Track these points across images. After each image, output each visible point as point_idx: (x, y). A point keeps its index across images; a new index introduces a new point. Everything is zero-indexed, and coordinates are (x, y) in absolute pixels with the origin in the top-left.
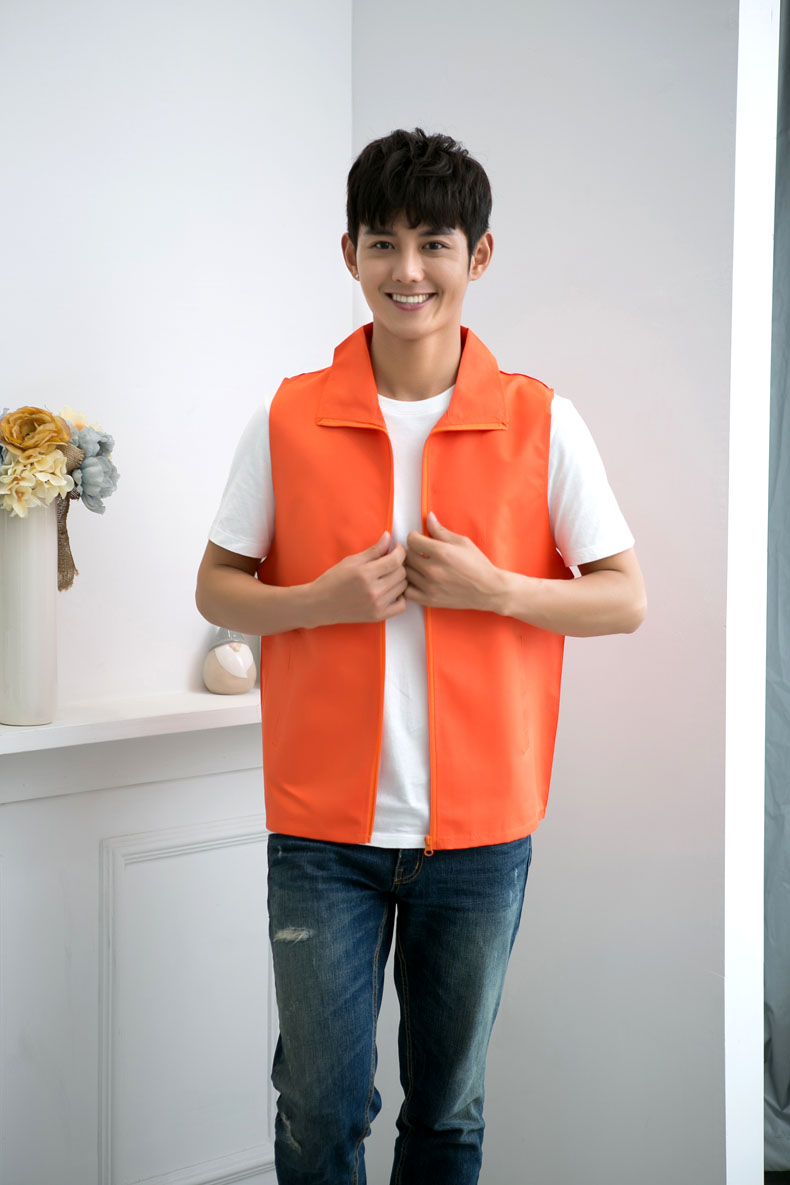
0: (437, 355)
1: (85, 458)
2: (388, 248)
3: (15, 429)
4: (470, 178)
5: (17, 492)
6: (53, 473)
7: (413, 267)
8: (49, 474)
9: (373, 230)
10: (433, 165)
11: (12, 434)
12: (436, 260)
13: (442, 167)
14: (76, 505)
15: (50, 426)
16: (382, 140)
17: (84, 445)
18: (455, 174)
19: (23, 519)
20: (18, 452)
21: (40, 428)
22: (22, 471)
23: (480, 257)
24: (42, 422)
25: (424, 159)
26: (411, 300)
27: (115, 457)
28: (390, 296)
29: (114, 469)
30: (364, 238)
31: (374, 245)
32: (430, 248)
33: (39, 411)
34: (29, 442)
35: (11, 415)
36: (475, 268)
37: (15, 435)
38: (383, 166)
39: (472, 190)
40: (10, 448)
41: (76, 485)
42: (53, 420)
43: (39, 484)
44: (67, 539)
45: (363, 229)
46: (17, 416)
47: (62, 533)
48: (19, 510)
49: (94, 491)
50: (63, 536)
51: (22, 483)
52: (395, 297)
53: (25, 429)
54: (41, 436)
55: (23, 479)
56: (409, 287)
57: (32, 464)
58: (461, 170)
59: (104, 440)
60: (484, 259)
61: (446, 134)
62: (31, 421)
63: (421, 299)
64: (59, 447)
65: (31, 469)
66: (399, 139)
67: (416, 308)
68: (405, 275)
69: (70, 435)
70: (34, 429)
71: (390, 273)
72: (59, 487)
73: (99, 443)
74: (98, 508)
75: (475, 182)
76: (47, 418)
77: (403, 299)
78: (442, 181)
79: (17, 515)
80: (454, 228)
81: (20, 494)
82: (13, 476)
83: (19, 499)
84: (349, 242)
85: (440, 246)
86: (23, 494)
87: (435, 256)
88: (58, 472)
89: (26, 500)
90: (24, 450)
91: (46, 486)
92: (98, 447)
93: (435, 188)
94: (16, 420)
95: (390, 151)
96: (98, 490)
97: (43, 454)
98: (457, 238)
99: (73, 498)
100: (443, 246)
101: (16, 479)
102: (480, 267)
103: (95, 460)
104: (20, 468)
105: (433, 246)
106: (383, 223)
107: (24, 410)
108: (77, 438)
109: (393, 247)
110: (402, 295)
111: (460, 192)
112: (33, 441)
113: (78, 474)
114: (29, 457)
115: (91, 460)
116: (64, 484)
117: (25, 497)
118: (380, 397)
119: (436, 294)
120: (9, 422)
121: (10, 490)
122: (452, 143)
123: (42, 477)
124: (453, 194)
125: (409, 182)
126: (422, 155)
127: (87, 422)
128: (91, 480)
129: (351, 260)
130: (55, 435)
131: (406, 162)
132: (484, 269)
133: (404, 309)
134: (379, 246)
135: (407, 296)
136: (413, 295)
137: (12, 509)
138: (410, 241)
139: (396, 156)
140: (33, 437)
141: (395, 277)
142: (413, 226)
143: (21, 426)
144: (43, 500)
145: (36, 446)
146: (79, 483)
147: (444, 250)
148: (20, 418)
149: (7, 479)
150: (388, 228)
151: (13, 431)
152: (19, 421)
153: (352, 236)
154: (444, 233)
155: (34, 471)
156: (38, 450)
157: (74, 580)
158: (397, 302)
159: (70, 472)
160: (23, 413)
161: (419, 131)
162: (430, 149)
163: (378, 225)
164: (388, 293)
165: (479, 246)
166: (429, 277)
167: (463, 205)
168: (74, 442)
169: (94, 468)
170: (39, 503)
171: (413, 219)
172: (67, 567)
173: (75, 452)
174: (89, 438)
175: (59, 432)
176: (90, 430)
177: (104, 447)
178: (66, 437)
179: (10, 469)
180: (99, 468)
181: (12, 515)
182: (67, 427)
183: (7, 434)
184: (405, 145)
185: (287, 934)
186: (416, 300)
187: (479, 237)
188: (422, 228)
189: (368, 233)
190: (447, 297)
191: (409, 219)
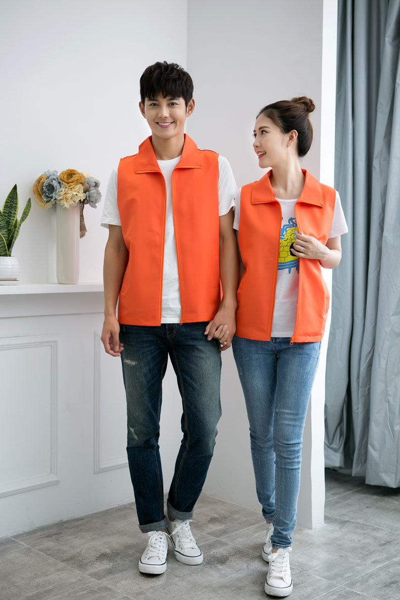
0: (176, 144)
1: (90, 187)
2: (155, 105)
3: (65, 176)
5: (65, 198)
6: (78, 192)
7: (165, 112)
9: (150, 99)
10: (171, 74)
12: (174, 109)
13: (174, 75)
15: (77, 176)
16: (152, 66)
17: (89, 183)
18: (179, 77)
19: (67, 208)
20: (66, 184)
21: (74, 176)
22: (68, 191)
23: (190, 108)
24: (74, 174)
25: (167, 72)
26: (165, 124)
27: (99, 187)
28: (158, 123)
29: (99, 192)
30: (147, 102)
31: (151, 105)
32: (171, 105)
33: (74, 171)
34: (70, 181)
35: (64, 172)
36: (188, 112)
37: (65, 178)
38: (153, 75)
40: (63, 182)
41: (86, 197)
42: (79, 174)
43: (73, 195)
45: (146, 99)
48: (67, 205)
49: (92, 199)
50: (82, 217)
51: (67, 195)
53: (69, 176)
54: (75, 178)
55: (68, 194)
56: (164, 120)
57: (71, 189)
58: (182, 76)
59: (97, 182)
60: (192, 109)
61: (175, 63)
62: (71, 174)
63: (169, 124)
64: (81, 183)
66: (158, 65)
67: (167, 127)
68: (162, 115)
69: (85, 179)
70: (72, 177)
71: (157, 115)
72: (80, 197)
73: (95, 183)
75: (187, 80)
76: (76, 173)
77: (163, 124)
78: (175, 80)
80: (180, 97)
81: (67, 199)
83: (66, 201)
84: (142, 105)
85: (175, 104)
86: (68, 199)
87: (173, 108)
88: (80, 191)
89: (68, 201)
90: (68, 183)
91: (76, 196)
93: (172, 83)
95: (155, 70)
96: (95, 200)
97: (75, 185)
98: (181, 101)
101: (65, 193)
102: (190, 112)
103: (94, 188)
104: (67, 189)
105: (173, 104)
106: (154, 96)
107: (69, 170)
109: (158, 105)
111: (181, 84)
112: (72, 180)
113: (87, 193)
114: (70, 186)
115: (92, 188)
116: (82, 196)
118: (158, 160)
119: (174, 122)
120: (63, 174)
121: (63, 197)
122: (178, 66)
123: (75, 193)
124: (179, 84)
125: (162, 81)
126: (166, 71)
127: (91, 175)
128: (92, 195)
129: (143, 111)
130: (79, 178)
131: (161, 74)
132: (192, 112)
133: (163, 128)
136: (166, 123)
137: (64, 205)
138: (164, 102)
139: (157, 71)
141: (159, 116)
142: (165, 97)
143: (67, 175)
144: (75, 202)
145: (72, 182)
146: (88, 196)
147: (177, 106)
148: (67, 173)
149: (61, 193)
150: (155, 98)
153: (143, 102)
154: (176, 99)
155: (72, 191)
157: (86, 234)
158: (160, 125)
159: (85, 192)
161: (165, 62)
162: (170, 68)
163: (152, 97)
164: (157, 122)
165: (189, 104)
166: (171, 116)
167: (183, 89)
168: (86, 181)
169: (93, 191)
170: (73, 202)
172: (83, 229)
173: (86, 185)
174: (91, 180)
175: (81, 178)
176: (92, 178)
177: (96, 185)
178: (83, 179)
179: (63, 189)
180: (95, 191)
181: (64, 207)
182: (84, 177)
183: (62, 178)
184: (161, 67)
185: (128, 362)
186: (167, 124)
187: (189, 101)
188: (168, 98)
189: (148, 100)
190: (178, 123)
191: (163, 95)
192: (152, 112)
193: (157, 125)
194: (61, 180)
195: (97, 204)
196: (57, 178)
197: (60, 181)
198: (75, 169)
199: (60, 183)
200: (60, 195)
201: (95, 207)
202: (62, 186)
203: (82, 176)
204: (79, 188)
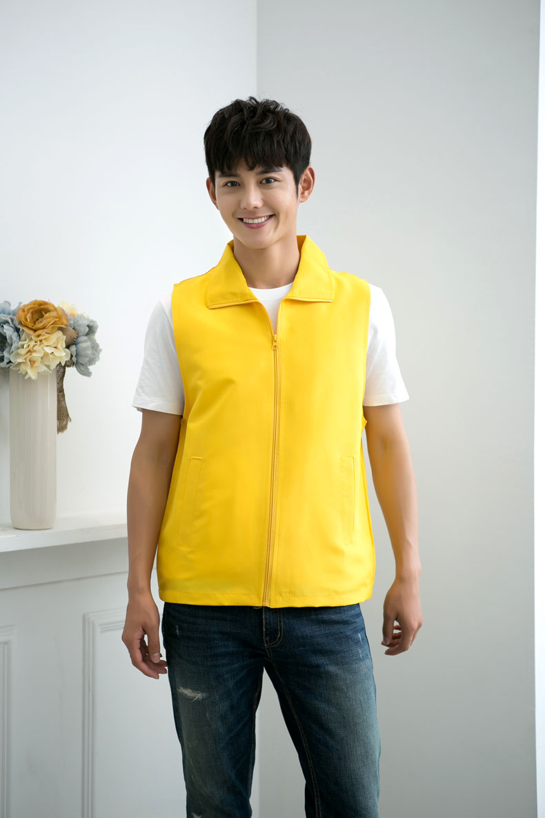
1: (78, 337)
2: (236, 185)
3: (29, 316)
4: (291, 129)
5: (30, 361)
6: (56, 348)
7: (254, 197)
8: (53, 348)
9: (223, 174)
10: (263, 122)
11: (26, 320)
12: (271, 191)
13: (269, 124)
14: (71, 372)
15: (54, 314)
16: (224, 109)
17: (77, 328)
18: (279, 127)
19: (33, 380)
20: (31, 332)
21: (46, 315)
22: (34, 346)
23: (306, 185)
24: (47, 311)
25: (255, 119)
26: (256, 221)
27: (98, 337)
28: (241, 220)
29: (98, 346)
30: (219, 181)
31: (226, 184)
32: (266, 183)
33: (45, 303)
34: (38, 325)
35: (25, 306)
36: (303, 193)
37: (29, 320)
38: (226, 127)
39: (293, 137)
40: (25, 329)
41: (72, 356)
42: (55, 309)
43: (46, 355)
44: (64, 395)
45: (217, 174)
46: (30, 306)
47: (61, 391)
48: (32, 374)
49: (82, 360)
50: (60, 394)
51: (34, 354)
52: (245, 220)
53: (36, 316)
54: (48, 320)
55: (35, 351)
56: (253, 213)
57: (41, 341)
58: (284, 123)
59: (91, 324)
60: (308, 186)
61: (271, 98)
62: (40, 311)
63: (263, 219)
64: (61, 329)
65: (40, 345)
66: (238, 106)
67: (260, 226)
68: (248, 204)
69: (67, 320)
70: (42, 316)
72: (60, 357)
73: (88, 326)
74: (87, 373)
75: (295, 132)
76: (51, 308)
77: (251, 221)
78: (269, 134)
79: (30, 378)
80: (282, 166)
81: (32, 362)
82: (28, 349)
83: (32, 366)
84: (211, 184)
85: (273, 181)
86: (34, 362)
87: (270, 188)
88: (59, 346)
89: (36, 367)
90: (35, 331)
91: (51, 356)
92: (87, 329)
93: (264, 140)
94: (29, 310)
95: (230, 116)
96: (88, 359)
97: (48, 333)
98: (285, 174)
99: (68, 366)
100: (275, 180)
101: (29, 351)
102: (306, 193)
103: (85, 338)
104: (32, 343)
105: (268, 181)
106: (229, 168)
107: (35, 303)
108: (72, 322)
109: (239, 185)
110: (249, 218)
111: (283, 140)
112: (42, 324)
113: (73, 348)
114: (39, 336)
115: (83, 338)
116: (63, 355)
117: (36, 364)
119: (274, 216)
120: (24, 311)
121: (25, 359)
122: (277, 105)
123: (49, 350)
124: (278, 142)
125: (244, 137)
126: (253, 117)
127: (79, 311)
128: (82, 353)
129: (213, 196)
130: (57, 319)
131: (242, 123)
132: (309, 194)
133: (252, 228)
134: (229, 184)
135: (253, 219)
136: (257, 218)
137: (27, 373)
138: (250, 179)
139: (235, 119)
140: (41, 322)
142: (251, 169)
143: (32, 314)
144: (48, 366)
145: (44, 328)
146: (74, 354)
147: (276, 183)
148: (32, 308)
149: (23, 351)
150: (233, 172)
151: (27, 317)
152: (32, 310)
153: (212, 179)
154: (274, 171)
155: (42, 345)
156: (45, 330)
157: (68, 426)
158: (246, 223)
159: (68, 347)
160: (35, 304)
162: (259, 111)
163: (226, 170)
164: (240, 218)
165: (303, 177)
166: (267, 203)
167: (286, 150)
168: (70, 325)
169: (84, 344)
170: (46, 369)
171: (250, 164)
172: (63, 416)
173: (71, 332)
174: (80, 322)
175: (60, 318)
176: (82, 317)
177: (91, 330)
178: (65, 322)
179: (26, 344)
180: (89, 344)
181: (26, 377)
182: (66, 315)
183: (23, 320)
184: (241, 111)
185: (188, 692)
186: (260, 221)
187: (302, 171)
188: (258, 169)
189: (221, 176)
190: (282, 217)
191: (247, 164)
192: (229, 199)
193: (240, 223)
194: (20, 323)
195: (91, 368)
196: (12, 320)
197: (19, 327)
198: (46, 300)
199: (17, 330)
200: (18, 355)
201: (88, 374)
202: (23, 337)
203: (61, 315)
204: (59, 338)
